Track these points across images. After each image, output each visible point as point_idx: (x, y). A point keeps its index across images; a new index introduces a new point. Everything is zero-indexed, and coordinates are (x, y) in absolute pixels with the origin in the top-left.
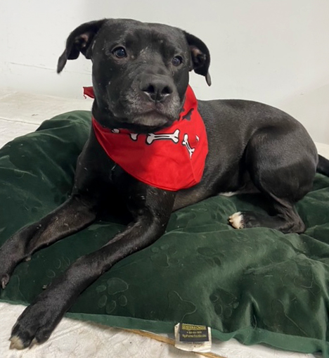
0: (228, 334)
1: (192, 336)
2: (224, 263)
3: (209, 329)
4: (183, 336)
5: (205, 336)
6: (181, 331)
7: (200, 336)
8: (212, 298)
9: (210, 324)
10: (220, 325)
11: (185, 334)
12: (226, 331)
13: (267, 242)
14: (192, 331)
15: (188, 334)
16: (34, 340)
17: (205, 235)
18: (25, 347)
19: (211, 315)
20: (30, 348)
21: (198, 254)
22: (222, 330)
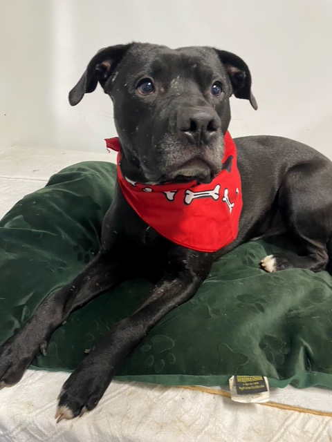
0: (285, 381)
1: (249, 388)
2: (267, 308)
3: (265, 378)
4: (240, 388)
5: (263, 386)
6: (237, 384)
7: (258, 387)
8: (262, 346)
9: (265, 373)
10: (275, 373)
11: (242, 386)
12: (282, 378)
13: (303, 283)
14: (249, 382)
15: (245, 386)
16: (84, 408)
17: (241, 282)
18: (75, 416)
19: (264, 364)
20: (80, 416)
21: (239, 302)
22: (278, 378)
